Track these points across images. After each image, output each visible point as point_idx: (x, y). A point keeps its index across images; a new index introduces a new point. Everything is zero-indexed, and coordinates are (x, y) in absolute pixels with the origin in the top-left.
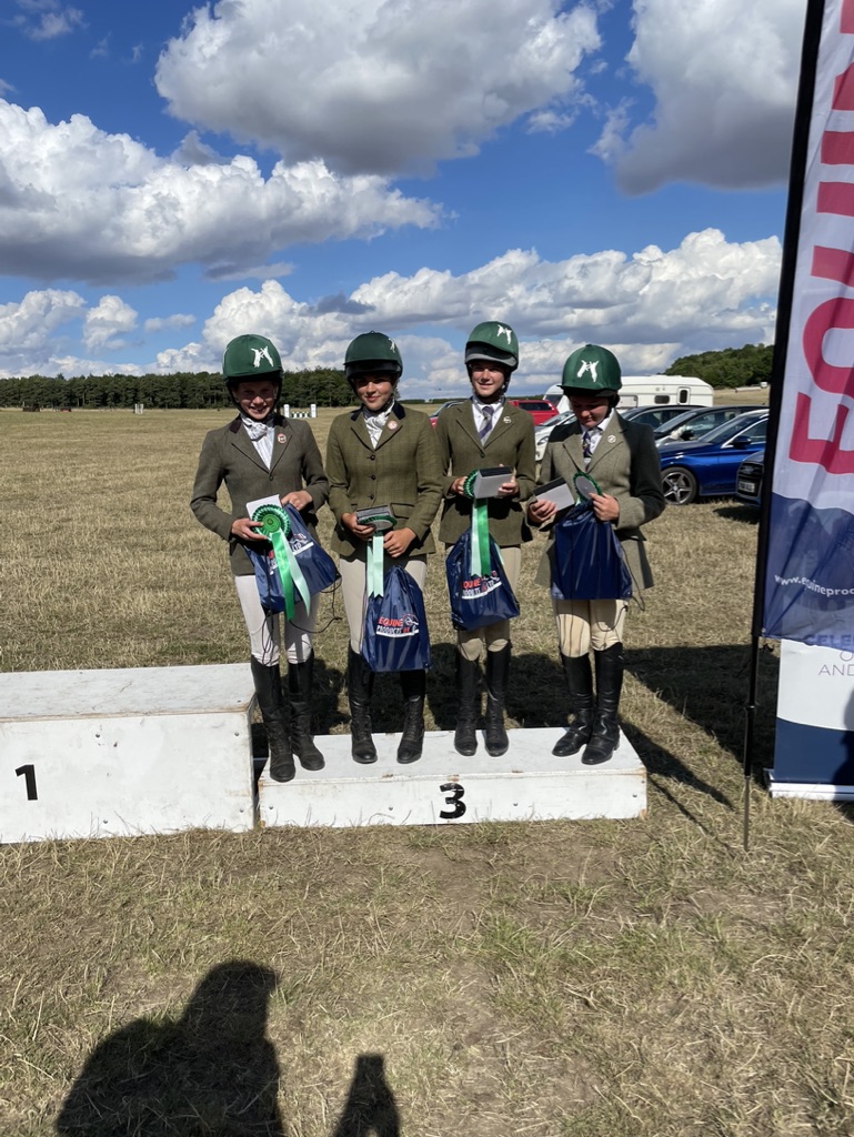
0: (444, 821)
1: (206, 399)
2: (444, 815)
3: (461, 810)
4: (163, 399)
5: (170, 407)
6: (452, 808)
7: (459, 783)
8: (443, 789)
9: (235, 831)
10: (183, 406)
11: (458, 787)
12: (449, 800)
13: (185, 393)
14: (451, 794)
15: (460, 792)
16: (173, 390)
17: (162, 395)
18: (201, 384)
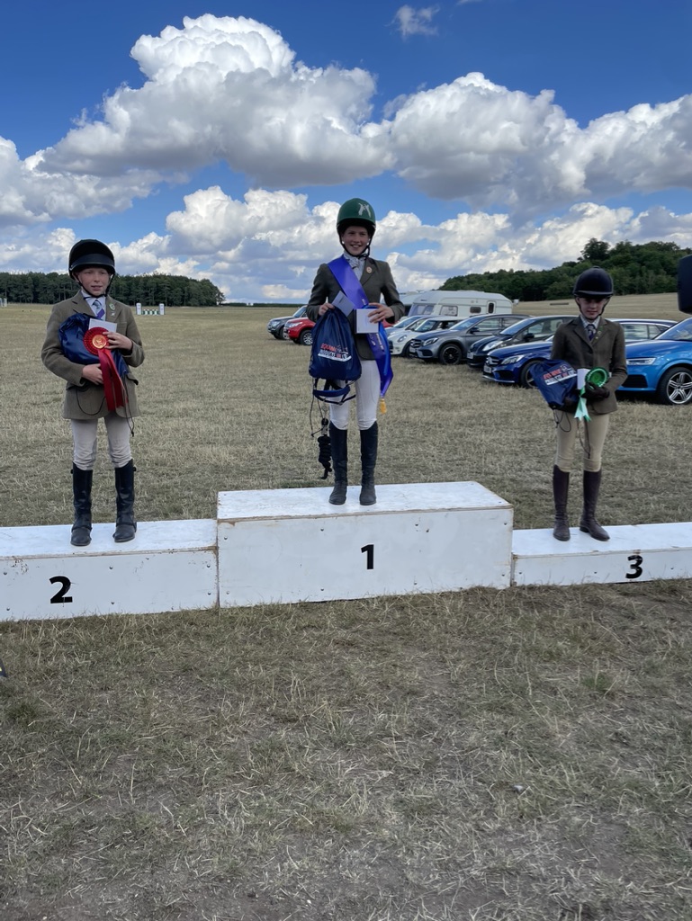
0: (629, 580)
1: (57, 296)
2: (629, 576)
3: (639, 572)
4: (17, 295)
5: (23, 301)
6: (634, 571)
7: (640, 555)
8: (630, 559)
9: (499, 588)
10: (36, 301)
11: (639, 557)
12: (633, 566)
13: (37, 290)
14: (634, 562)
15: (640, 560)
16: (26, 287)
17: (16, 291)
18: (51, 283)
